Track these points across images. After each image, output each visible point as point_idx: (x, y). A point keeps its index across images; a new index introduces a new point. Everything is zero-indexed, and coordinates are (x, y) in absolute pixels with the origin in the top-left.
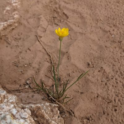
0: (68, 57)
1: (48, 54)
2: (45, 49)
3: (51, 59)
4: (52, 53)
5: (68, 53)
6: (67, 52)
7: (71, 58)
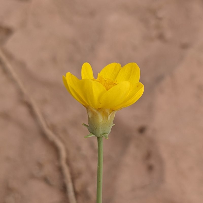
0: (148, 156)
1: (44, 136)
2: (29, 106)
3: (64, 163)
4: (65, 131)
5: (149, 133)
6: (142, 130)
7: (161, 162)
